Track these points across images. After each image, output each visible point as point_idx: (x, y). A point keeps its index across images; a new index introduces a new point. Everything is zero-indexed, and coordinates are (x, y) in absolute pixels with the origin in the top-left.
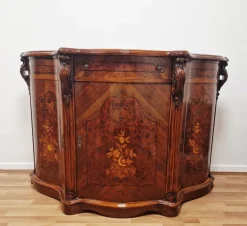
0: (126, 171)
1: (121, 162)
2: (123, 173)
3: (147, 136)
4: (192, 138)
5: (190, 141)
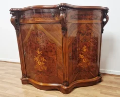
0: (42, 68)
2: (41, 69)
3: (51, 51)
4: (82, 54)
5: (80, 55)
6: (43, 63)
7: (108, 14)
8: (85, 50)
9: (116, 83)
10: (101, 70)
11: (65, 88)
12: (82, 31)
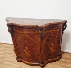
0: (29, 55)
1: (27, 53)
3: (34, 48)
5: (50, 48)
6: (29, 53)
7: (66, 24)
8: (52, 45)
9: (69, 59)
10: (62, 50)
11: (42, 65)
12: (51, 36)
